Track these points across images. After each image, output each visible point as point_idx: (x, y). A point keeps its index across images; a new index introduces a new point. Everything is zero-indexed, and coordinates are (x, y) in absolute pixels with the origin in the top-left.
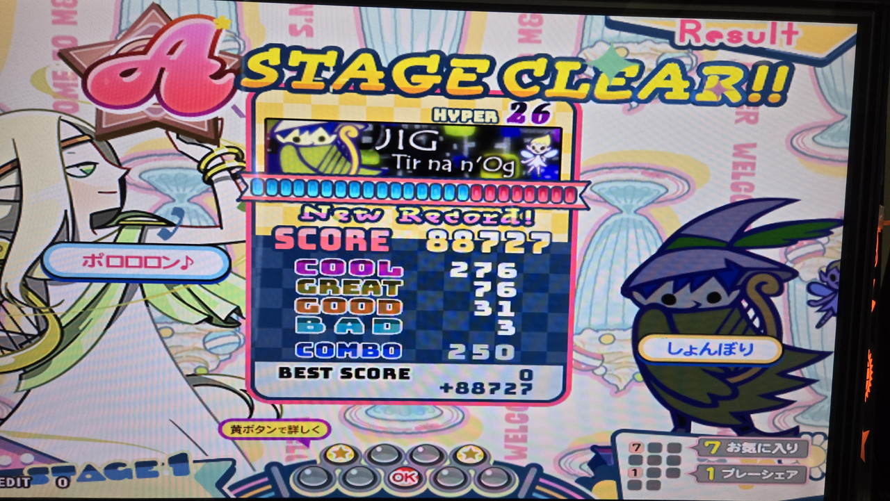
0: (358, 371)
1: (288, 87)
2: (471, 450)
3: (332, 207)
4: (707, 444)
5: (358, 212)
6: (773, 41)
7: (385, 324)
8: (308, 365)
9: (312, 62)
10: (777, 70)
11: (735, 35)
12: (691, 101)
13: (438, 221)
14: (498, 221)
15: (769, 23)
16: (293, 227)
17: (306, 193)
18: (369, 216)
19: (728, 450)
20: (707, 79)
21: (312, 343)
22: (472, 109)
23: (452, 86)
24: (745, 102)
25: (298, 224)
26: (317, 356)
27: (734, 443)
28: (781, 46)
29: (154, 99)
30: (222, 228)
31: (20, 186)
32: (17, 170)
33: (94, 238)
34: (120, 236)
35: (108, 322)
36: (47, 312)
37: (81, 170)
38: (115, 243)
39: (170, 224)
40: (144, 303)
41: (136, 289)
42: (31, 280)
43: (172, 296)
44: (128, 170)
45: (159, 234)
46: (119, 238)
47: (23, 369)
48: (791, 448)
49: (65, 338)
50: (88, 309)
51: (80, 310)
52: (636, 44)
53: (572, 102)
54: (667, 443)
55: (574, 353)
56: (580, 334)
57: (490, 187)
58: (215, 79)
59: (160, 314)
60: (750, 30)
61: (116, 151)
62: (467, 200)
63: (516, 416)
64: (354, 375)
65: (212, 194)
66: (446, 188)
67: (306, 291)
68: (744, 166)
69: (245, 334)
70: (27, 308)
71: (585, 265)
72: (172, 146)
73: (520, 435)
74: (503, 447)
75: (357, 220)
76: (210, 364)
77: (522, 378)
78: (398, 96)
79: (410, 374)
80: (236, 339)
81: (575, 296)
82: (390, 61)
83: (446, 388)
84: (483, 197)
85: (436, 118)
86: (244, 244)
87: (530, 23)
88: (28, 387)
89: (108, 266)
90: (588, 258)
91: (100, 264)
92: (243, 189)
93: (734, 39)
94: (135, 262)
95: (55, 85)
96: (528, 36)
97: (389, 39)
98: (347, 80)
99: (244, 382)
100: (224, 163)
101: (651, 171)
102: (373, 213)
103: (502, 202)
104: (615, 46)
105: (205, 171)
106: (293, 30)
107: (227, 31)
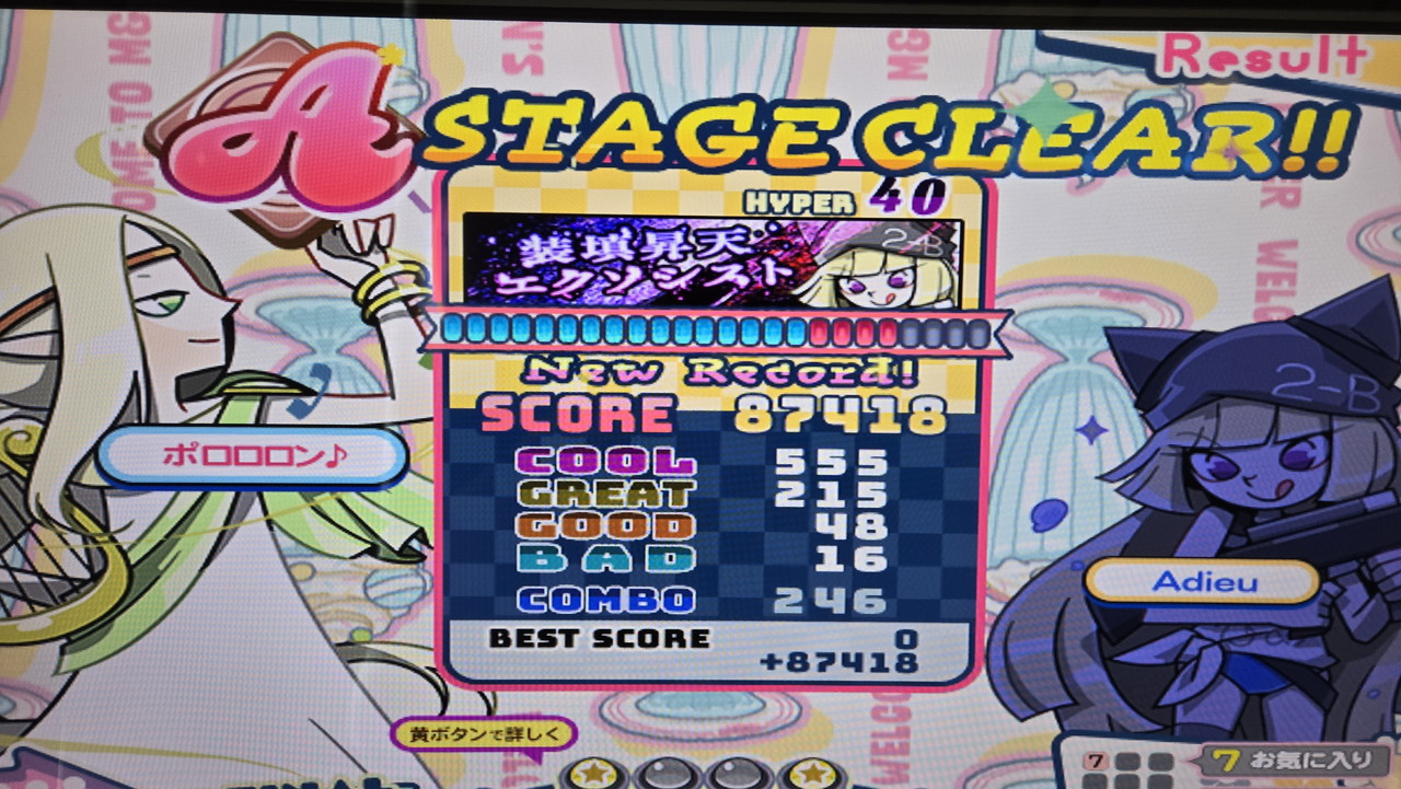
0: (621, 634)
1: (502, 161)
2: (814, 766)
3: (577, 359)
4: (1217, 754)
5: (620, 368)
6: (1323, 68)
7: (667, 555)
8: (538, 626)
9: (542, 117)
10: (1330, 117)
11: (1259, 58)
12: (1185, 171)
13: (754, 381)
14: (856, 379)
15: (1316, 38)
16: (513, 394)
17: (533, 336)
18: (639, 374)
19: (1254, 764)
20: (1211, 135)
21: (545, 588)
22: (811, 190)
23: (776, 153)
24: (1278, 171)
25: (521, 388)
26: (553, 610)
27: (1264, 752)
28: (1337, 76)
29: (280, 184)
30: (393, 397)
31: (58, 332)
32: (53, 305)
33: (183, 417)
34: (226, 412)
35: (205, 556)
36: (105, 542)
37: (161, 304)
38: (216, 424)
39: (308, 392)
40: (264, 524)
41: (253, 501)
42: (78, 488)
43: (312, 511)
44: (238, 303)
45: (290, 409)
46: (223, 416)
47: (67, 636)
48: (1360, 759)
49: (134, 587)
50: (174, 536)
51: (161, 537)
52: (1088, 77)
53: (980, 176)
54: (1149, 754)
55: (988, 600)
56: (997, 567)
57: (842, 322)
58: (381, 149)
59: (291, 543)
60: (1285, 50)
61: (218, 272)
62: (803, 345)
63: (890, 710)
64: (615, 642)
65: (377, 339)
66: (767, 325)
67: (535, 502)
68: (1277, 278)
69: (432, 572)
70: (72, 535)
71: (1005, 453)
72: (311, 262)
73: (896, 742)
74: (868, 760)
75: (618, 382)
76: (375, 624)
77: (899, 644)
78: (685, 171)
79: (709, 639)
80: (419, 582)
81: (989, 502)
82: (671, 113)
83: (771, 662)
84: (830, 338)
85: (751, 208)
86: (431, 424)
87: (908, 46)
88: (75, 667)
89: (206, 462)
90: (1009, 439)
91: (193, 460)
92: (428, 332)
93: (1258, 65)
94: (251, 456)
95: (116, 165)
96: (904, 68)
97: (670, 77)
98: (600, 146)
99: (432, 654)
100: (396, 288)
101: (1116, 291)
102: (644, 369)
103: (864, 347)
104: (1053, 79)
105: (366, 303)
106: (510, 65)
107: (400, 67)
